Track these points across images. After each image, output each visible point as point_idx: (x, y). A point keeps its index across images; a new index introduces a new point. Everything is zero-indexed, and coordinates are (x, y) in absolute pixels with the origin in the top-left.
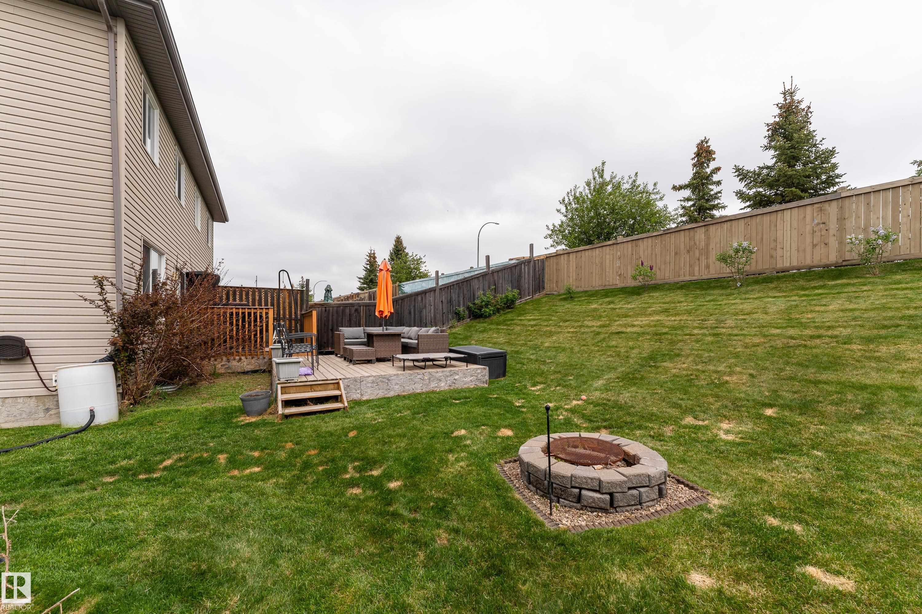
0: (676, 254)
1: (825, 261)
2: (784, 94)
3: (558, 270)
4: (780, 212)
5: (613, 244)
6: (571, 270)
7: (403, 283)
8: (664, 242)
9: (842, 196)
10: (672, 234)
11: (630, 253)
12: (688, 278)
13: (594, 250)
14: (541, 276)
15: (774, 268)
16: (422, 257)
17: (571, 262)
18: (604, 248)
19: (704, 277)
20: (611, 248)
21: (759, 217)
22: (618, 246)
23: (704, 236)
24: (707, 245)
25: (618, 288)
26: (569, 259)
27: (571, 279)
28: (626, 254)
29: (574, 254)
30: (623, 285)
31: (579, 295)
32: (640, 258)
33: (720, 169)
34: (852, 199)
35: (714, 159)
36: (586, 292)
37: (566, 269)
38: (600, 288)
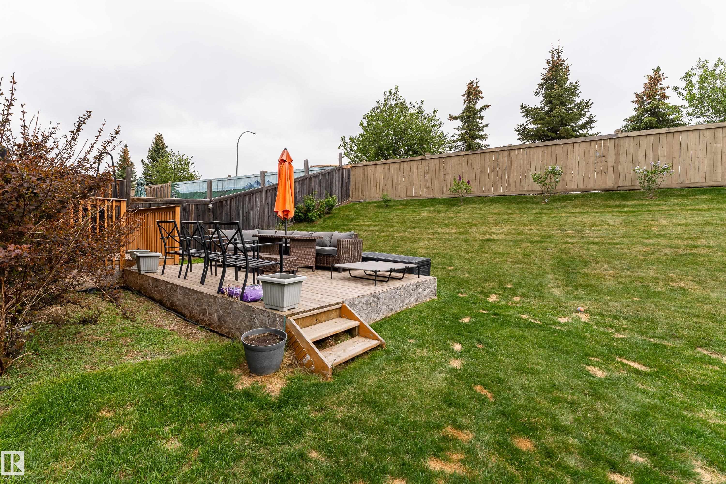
0: (481, 172)
1: (604, 186)
2: (552, 52)
3: (363, 180)
4: (571, 145)
5: (422, 160)
6: (378, 181)
7: (178, 183)
8: (470, 162)
9: (619, 136)
10: (478, 155)
11: (438, 168)
12: (491, 194)
13: (402, 163)
14: (347, 184)
16: (189, 158)
17: (378, 173)
18: (412, 163)
19: (506, 193)
20: (420, 162)
21: (554, 147)
22: (427, 162)
23: (506, 159)
24: (509, 167)
25: (428, 199)
26: (376, 170)
27: (378, 189)
28: (434, 169)
29: (382, 166)
30: (430, 197)
31: (392, 204)
32: (447, 173)
33: (488, 106)
34: (625, 139)
35: (482, 98)
36: (397, 201)
37: (372, 180)
38: (408, 198)
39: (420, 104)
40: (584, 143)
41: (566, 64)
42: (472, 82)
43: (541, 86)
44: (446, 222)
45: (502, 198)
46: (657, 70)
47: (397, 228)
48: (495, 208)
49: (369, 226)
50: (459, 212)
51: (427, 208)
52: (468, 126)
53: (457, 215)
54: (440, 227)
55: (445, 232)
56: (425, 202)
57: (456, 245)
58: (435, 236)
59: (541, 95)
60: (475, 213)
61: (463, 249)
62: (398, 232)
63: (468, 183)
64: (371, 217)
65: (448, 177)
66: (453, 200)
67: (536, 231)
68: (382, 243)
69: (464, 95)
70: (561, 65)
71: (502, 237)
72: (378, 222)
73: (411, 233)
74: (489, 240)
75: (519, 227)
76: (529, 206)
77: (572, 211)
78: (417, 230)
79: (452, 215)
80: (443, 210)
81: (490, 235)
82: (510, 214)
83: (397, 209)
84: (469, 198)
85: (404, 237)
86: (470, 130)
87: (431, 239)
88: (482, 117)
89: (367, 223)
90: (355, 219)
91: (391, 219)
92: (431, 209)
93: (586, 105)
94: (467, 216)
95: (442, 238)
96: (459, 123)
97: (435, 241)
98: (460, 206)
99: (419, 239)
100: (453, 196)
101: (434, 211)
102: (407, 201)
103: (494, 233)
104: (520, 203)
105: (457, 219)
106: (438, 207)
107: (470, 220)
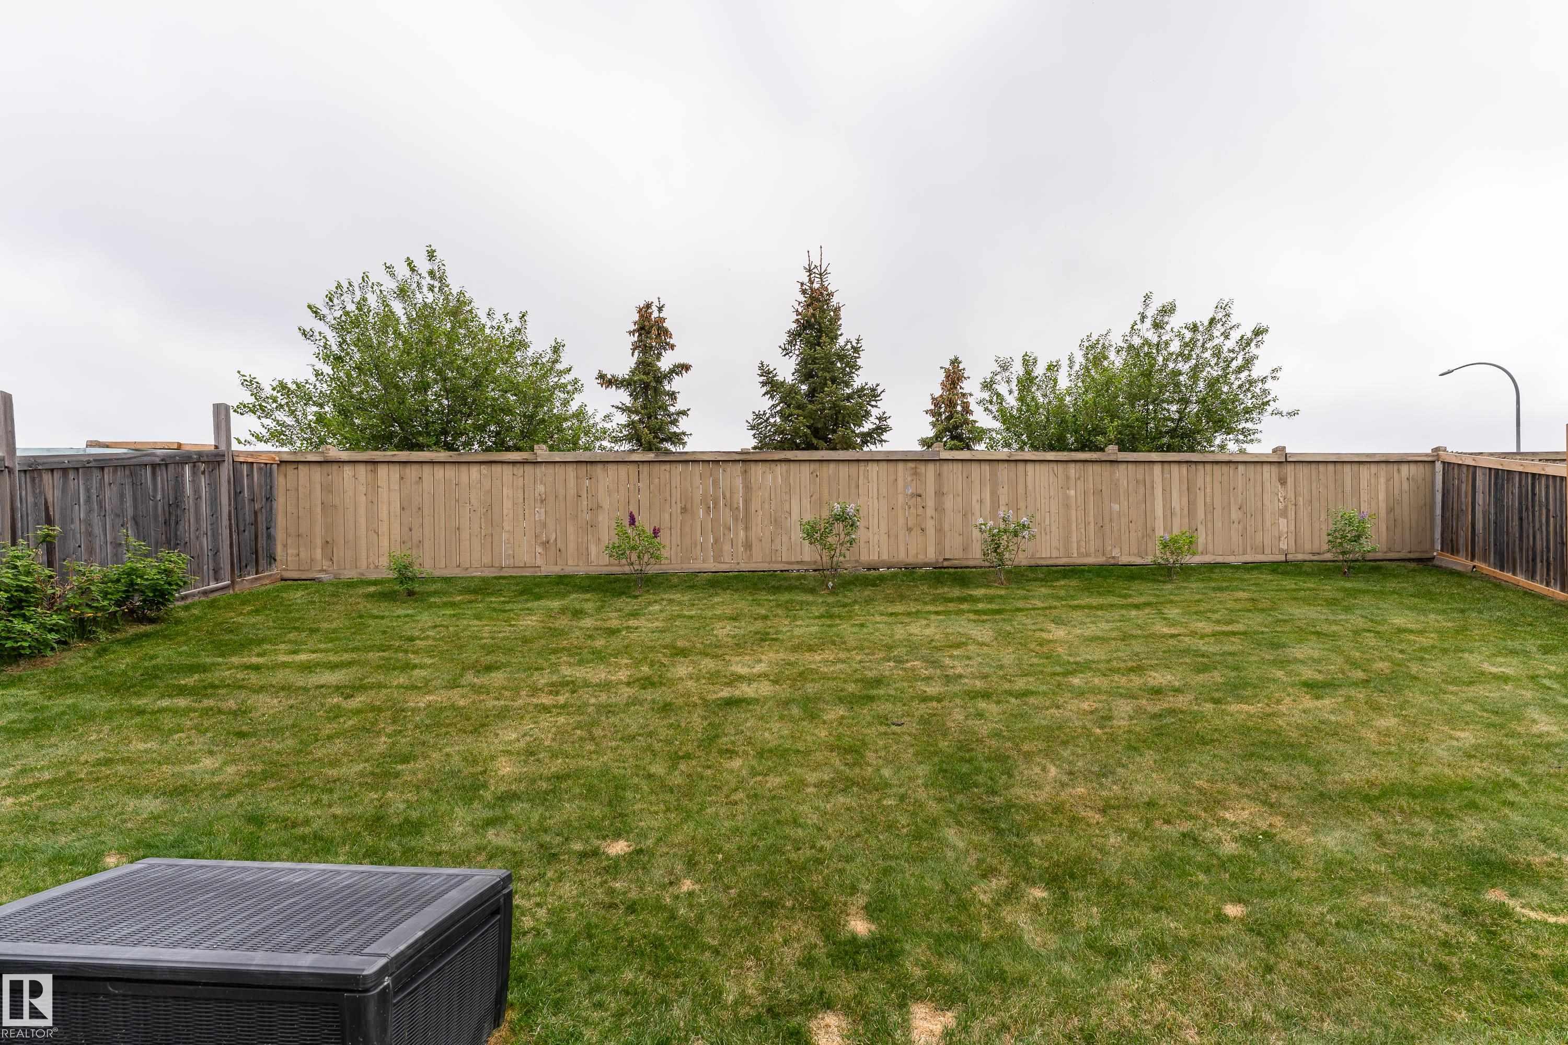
0: (684, 510)
1: (922, 558)
2: (810, 271)
3: (329, 508)
4: (863, 464)
5: (524, 463)
6: (384, 514)
9: (942, 457)
10: (673, 465)
11: (572, 491)
12: (711, 566)
14: (262, 518)
15: (857, 561)
17: (383, 492)
18: (497, 469)
19: (744, 567)
20: (519, 470)
21: (832, 465)
22: (539, 470)
23: (739, 483)
24: (747, 502)
25: (546, 577)
26: (376, 479)
27: (385, 543)
28: (561, 492)
29: (396, 469)
30: (555, 570)
31: (433, 587)
32: (599, 507)
33: (686, 367)
34: (950, 464)
35: (672, 347)
36: (447, 580)
37: (362, 511)
38: (488, 573)
39: (516, 323)
40: (885, 464)
41: (834, 301)
42: (648, 306)
43: (794, 336)
44: (599, 643)
45: (735, 577)
46: (955, 362)
47: (423, 673)
48: (724, 603)
49: (307, 668)
50: (634, 615)
51: (543, 603)
52: (644, 407)
53: (631, 623)
54: (581, 663)
55: (595, 680)
56: (538, 585)
57: (634, 729)
58: (561, 699)
59: (794, 357)
60: (679, 616)
61: (657, 746)
62: (425, 687)
63: (656, 532)
64: (334, 631)
65: (600, 518)
66: (617, 580)
67: (840, 666)
68: (339, 745)
69: (632, 333)
70: (827, 302)
71: (765, 689)
72: (355, 649)
73: (477, 690)
74: (731, 703)
75: (797, 656)
76: (799, 598)
77: (890, 610)
78: (498, 678)
79: (614, 623)
80: (589, 606)
81: (730, 684)
82: (765, 618)
83: (445, 605)
84: (657, 575)
85: (441, 710)
86: (649, 418)
87: (545, 709)
88: (674, 393)
89: (303, 657)
90: (260, 642)
91: (411, 639)
92: (556, 604)
93: (873, 394)
94: (656, 624)
95: (586, 705)
96: (623, 397)
97: (562, 720)
98: (636, 597)
99: (502, 715)
100: (616, 569)
101: (563, 611)
102: (484, 580)
103: (740, 678)
104: (776, 589)
105: (632, 636)
106: (574, 599)
107: (668, 638)
